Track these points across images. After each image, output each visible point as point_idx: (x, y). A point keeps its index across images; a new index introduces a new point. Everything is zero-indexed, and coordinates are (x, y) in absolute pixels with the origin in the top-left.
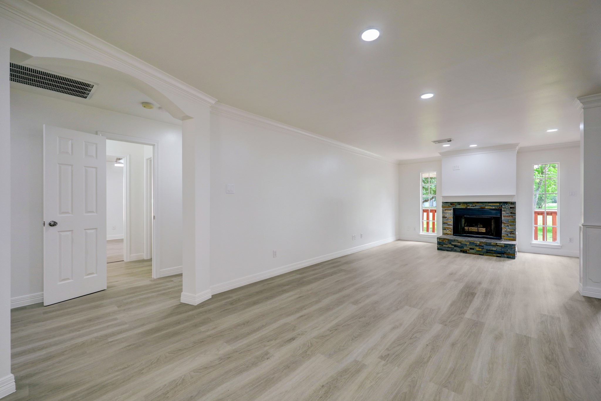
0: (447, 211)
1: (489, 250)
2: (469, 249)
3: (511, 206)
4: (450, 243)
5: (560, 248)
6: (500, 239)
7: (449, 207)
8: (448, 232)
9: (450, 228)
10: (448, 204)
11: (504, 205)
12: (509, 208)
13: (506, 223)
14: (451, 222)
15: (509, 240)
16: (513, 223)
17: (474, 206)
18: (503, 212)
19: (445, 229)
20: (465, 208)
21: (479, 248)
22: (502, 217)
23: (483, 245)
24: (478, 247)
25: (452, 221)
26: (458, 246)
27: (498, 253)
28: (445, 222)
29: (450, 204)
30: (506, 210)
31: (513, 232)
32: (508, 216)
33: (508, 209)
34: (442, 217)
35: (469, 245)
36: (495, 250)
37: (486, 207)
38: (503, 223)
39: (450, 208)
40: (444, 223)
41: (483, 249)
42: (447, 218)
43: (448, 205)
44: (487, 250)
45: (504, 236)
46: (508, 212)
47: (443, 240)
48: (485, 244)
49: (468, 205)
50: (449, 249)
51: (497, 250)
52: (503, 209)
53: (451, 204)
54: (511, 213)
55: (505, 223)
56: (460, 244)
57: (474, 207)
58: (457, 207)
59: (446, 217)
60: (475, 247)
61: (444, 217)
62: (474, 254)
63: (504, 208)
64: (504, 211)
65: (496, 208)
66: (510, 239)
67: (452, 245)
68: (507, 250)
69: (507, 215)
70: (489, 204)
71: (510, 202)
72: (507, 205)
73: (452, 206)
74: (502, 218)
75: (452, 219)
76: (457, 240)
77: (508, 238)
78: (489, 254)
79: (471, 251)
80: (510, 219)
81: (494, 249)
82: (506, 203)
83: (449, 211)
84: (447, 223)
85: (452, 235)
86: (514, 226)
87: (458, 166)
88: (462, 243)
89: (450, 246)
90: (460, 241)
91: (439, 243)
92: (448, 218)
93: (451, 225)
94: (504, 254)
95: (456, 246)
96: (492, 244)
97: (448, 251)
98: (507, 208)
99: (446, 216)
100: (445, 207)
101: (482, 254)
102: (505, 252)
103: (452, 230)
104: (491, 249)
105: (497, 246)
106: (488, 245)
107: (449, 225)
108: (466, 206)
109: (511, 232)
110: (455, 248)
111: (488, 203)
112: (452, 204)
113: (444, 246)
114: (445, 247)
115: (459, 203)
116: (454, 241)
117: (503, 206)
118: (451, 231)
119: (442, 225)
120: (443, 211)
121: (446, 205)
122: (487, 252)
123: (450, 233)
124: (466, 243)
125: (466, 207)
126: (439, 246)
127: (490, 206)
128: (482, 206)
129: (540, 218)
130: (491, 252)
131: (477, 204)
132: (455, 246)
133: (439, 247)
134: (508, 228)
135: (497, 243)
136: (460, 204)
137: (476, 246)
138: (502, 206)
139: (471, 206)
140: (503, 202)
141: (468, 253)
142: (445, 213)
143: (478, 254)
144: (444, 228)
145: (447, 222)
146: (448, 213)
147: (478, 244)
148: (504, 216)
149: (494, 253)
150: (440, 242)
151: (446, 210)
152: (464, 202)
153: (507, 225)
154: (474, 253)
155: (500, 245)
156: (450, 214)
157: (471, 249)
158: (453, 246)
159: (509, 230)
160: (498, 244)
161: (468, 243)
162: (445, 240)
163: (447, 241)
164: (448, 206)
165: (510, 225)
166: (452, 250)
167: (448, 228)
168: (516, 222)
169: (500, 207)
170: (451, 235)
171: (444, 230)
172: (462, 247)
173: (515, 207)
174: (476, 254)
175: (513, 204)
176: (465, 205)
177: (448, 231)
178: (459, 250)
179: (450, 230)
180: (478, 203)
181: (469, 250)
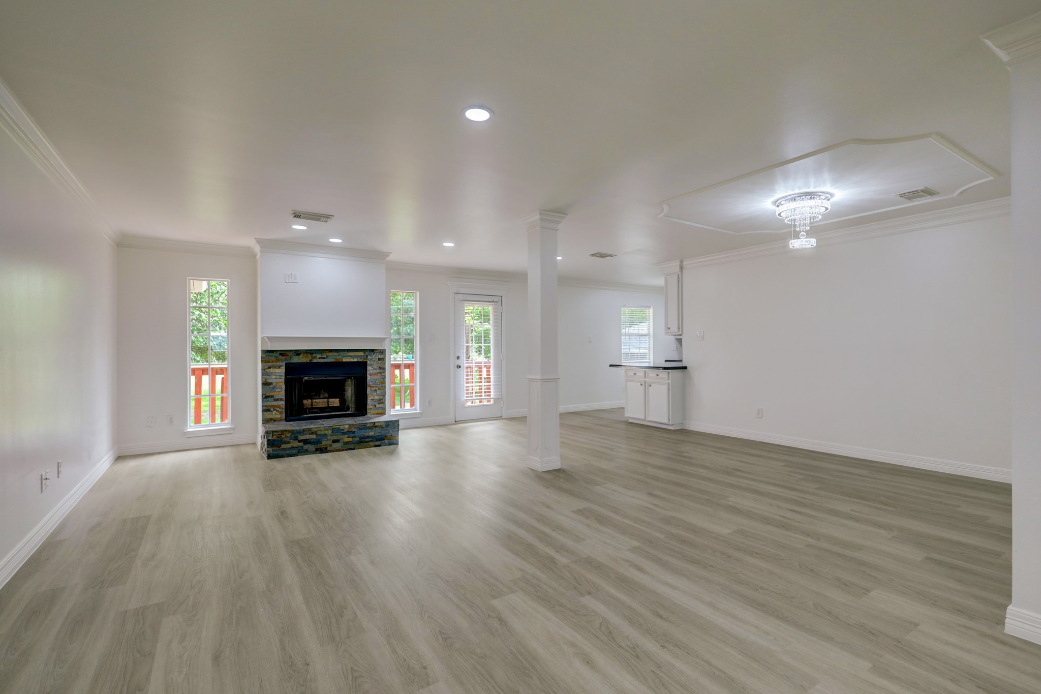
0: (272, 370)
1: (364, 438)
2: (330, 442)
3: (380, 357)
4: (295, 437)
5: (420, 416)
6: (365, 415)
7: (278, 360)
8: (275, 415)
9: (279, 406)
10: (275, 354)
11: (371, 355)
12: (377, 359)
13: (372, 385)
14: (281, 393)
15: (377, 414)
16: (381, 385)
17: (324, 358)
18: (369, 368)
19: (268, 410)
20: (308, 361)
21: (348, 437)
22: (368, 376)
23: (355, 430)
24: (346, 436)
25: (284, 391)
26: (312, 441)
27: (376, 439)
28: (267, 395)
29: (278, 354)
30: (372, 363)
31: (382, 399)
32: (375, 374)
33: (375, 362)
34: (262, 383)
35: (331, 435)
36: (372, 436)
37: (345, 360)
38: (369, 386)
39: (280, 363)
40: (266, 397)
41: (355, 437)
42: (272, 386)
43: (276, 357)
44: (361, 438)
45: (371, 409)
46: (375, 367)
47: (280, 433)
48: (357, 428)
49: (313, 355)
50: (294, 451)
51: (376, 435)
52: (368, 362)
53: (280, 354)
54: (380, 368)
55: (371, 387)
56: (314, 436)
57: (325, 360)
58: (292, 361)
59: (270, 384)
60: (341, 437)
61: (265, 384)
62: (340, 451)
63: (370, 361)
64: (371, 365)
65: (360, 360)
66: (378, 412)
67: (300, 441)
68: (389, 432)
69: (375, 371)
70: (349, 354)
71: (378, 350)
72: (374, 354)
73: (283, 358)
74: (368, 378)
75: (284, 386)
76: (310, 430)
77: (376, 412)
78: (363, 444)
79: (336, 445)
80: (378, 379)
81: (371, 434)
82: (373, 351)
83: (277, 370)
84: (272, 396)
85: (283, 420)
86: (383, 389)
87: (295, 276)
88: (319, 433)
89: (296, 444)
90: (315, 430)
91: (271, 443)
92: (274, 384)
93: (281, 400)
94: (384, 440)
95: (308, 441)
96: (368, 425)
97: (291, 456)
98: (374, 359)
99: (269, 381)
100: (269, 362)
101: (353, 448)
102: (385, 436)
103: (284, 410)
104: (367, 434)
105: (376, 427)
106: (362, 429)
107: (277, 400)
108: (310, 358)
109: (380, 400)
110: (306, 447)
111: (348, 352)
112: (283, 353)
113: (283, 446)
114: (284, 449)
115: (297, 353)
116: (303, 432)
117: (369, 357)
118: (281, 413)
119: (262, 402)
120: (263, 370)
121: (270, 356)
122: (361, 442)
123: (279, 416)
124: (327, 432)
125: (311, 360)
126: (270, 449)
127: (351, 356)
128: (339, 357)
129: (397, 372)
130: (367, 440)
131: (330, 354)
132: (306, 442)
133: (271, 452)
134: (375, 394)
135: (374, 423)
136: (298, 355)
137: (344, 434)
138: (367, 356)
139: (320, 358)
140: (369, 349)
141: (331, 451)
142: (268, 375)
143: (346, 450)
144: (265, 408)
145: (272, 394)
146: (275, 374)
147: (346, 430)
148: (370, 374)
149: (371, 442)
150: (274, 440)
151: (270, 368)
152: (306, 350)
153: (374, 389)
154: (340, 448)
155: (379, 424)
156: (279, 374)
157: (334, 441)
158: (301, 444)
159: (377, 397)
160: (376, 424)
161: (330, 432)
162: (285, 432)
163: (288, 435)
164: (274, 359)
165: (378, 389)
166: (300, 452)
167: (274, 406)
168: (385, 384)
169: (364, 359)
170: (281, 420)
171: (265, 413)
172: (318, 442)
173: (385, 358)
174: (343, 450)
175: (382, 352)
176: (309, 355)
177: (274, 413)
178: (314, 449)
179: (278, 411)
180: (331, 351)
181: (331, 446)
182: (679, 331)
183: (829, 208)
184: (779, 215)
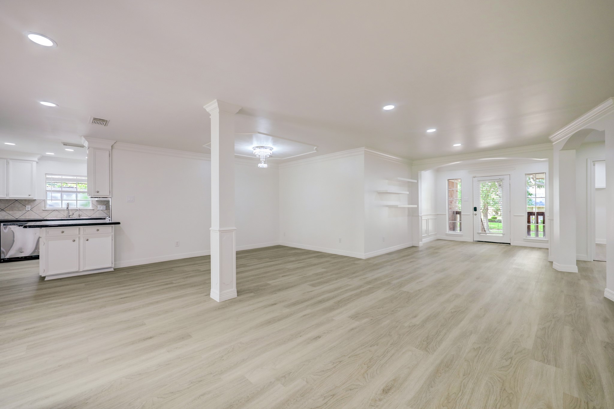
182: (110, 195)
183: (272, 153)
184: (255, 153)
